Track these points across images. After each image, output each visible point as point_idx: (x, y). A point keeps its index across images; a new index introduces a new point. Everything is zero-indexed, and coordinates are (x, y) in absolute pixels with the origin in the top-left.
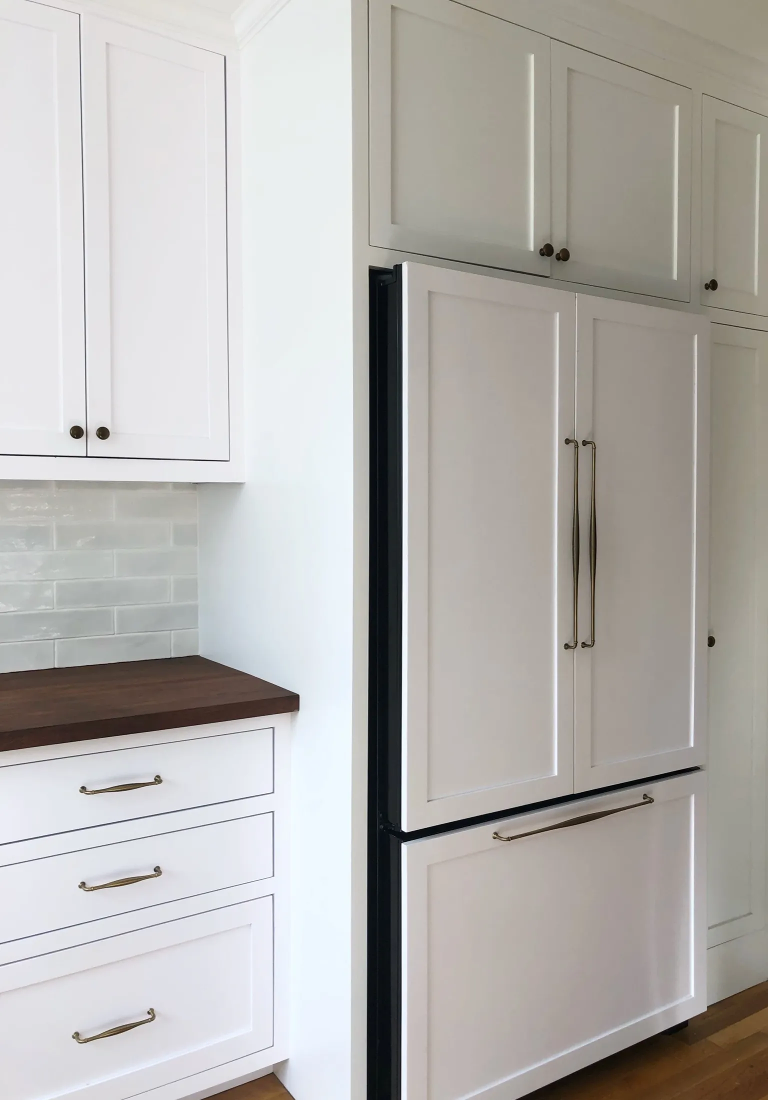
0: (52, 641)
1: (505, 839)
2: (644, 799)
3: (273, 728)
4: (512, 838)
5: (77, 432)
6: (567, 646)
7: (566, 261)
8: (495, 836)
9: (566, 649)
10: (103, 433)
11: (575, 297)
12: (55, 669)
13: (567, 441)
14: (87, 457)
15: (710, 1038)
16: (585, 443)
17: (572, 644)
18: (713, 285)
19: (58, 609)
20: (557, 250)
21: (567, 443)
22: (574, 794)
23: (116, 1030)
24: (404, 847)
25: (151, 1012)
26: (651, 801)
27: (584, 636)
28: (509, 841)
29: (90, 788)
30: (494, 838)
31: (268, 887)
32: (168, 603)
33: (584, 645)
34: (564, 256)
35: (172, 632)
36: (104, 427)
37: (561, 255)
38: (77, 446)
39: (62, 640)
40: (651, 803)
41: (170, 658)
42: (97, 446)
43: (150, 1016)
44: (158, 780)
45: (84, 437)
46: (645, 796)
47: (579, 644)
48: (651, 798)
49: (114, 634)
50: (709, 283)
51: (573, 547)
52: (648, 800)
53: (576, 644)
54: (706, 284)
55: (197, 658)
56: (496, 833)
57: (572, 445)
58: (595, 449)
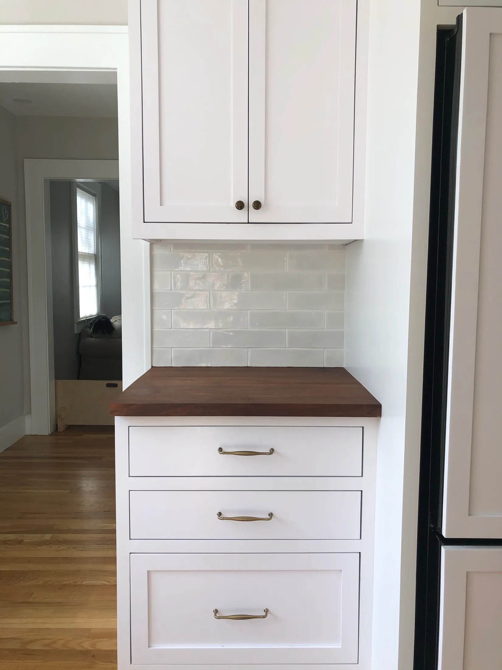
0: (247, 349)
3: (363, 427)
5: (240, 205)
10: (257, 205)
12: (248, 367)
14: (248, 223)
19: (250, 329)
23: (239, 616)
25: (267, 611)
29: (225, 450)
31: (356, 546)
32: (323, 329)
35: (325, 350)
36: (258, 201)
38: (241, 216)
39: (253, 349)
41: (324, 367)
42: (255, 215)
43: (264, 614)
44: (272, 451)
45: (246, 208)
49: (286, 348)
55: (343, 369)
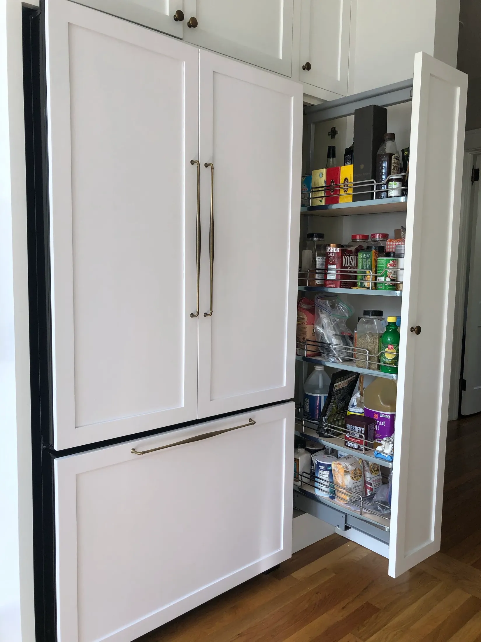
1: (140, 453)
2: (250, 421)
4: (145, 452)
6: (192, 315)
7: (195, 27)
8: (133, 451)
9: (192, 317)
11: (199, 52)
13: (193, 162)
15: (293, 575)
16: (206, 165)
17: (196, 314)
18: (308, 67)
20: (187, 18)
21: (192, 164)
22: (197, 420)
24: (56, 461)
26: (254, 423)
27: (205, 308)
28: (143, 454)
30: (132, 453)
33: (206, 315)
34: (193, 23)
37: (190, 22)
40: (253, 424)
46: (250, 420)
47: (201, 314)
48: (254, 421)
50: (305, 65)
51: (196, 242)
52: (252, 422)
53: (198, 313)
54: (303, 66)
56: (134, 449)
57: (196, 164)
58: (213, 169)
